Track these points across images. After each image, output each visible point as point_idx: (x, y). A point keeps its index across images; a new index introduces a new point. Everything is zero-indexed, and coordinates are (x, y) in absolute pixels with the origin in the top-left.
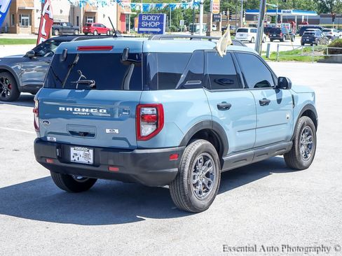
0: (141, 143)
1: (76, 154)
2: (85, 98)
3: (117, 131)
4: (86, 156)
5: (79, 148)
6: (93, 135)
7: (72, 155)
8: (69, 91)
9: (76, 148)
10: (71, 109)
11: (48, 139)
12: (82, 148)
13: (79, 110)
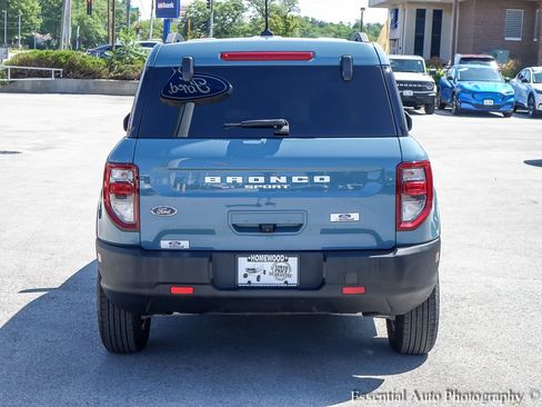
0: (403, 237)
1: (254, 270)
2: (275, 155)
3: (355, 216)
4: (279, 271)
5: (261, 257)
6: (296, 228)
7: (241, 271)
8: (228, 142)
9: (253, 257)
10: (239, 180)
11: (165, 244)
12: (271, 257)
13: (262, 180)
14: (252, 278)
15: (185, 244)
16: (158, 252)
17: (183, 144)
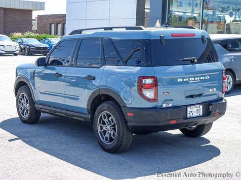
1: (191, 112)
3: (215, 89)
4: (198, 111)
7: (188, 112)
9: (191, 107)
10: (187, 80)
11: (164, 106)
12: (196, 106)
13: (193, 79)
14: (191, 114)
15: (170, 105)
16: (162, 109)
17: (170, 68)
